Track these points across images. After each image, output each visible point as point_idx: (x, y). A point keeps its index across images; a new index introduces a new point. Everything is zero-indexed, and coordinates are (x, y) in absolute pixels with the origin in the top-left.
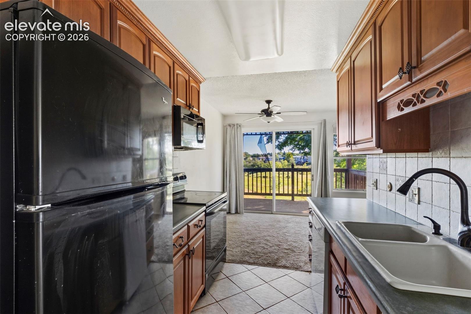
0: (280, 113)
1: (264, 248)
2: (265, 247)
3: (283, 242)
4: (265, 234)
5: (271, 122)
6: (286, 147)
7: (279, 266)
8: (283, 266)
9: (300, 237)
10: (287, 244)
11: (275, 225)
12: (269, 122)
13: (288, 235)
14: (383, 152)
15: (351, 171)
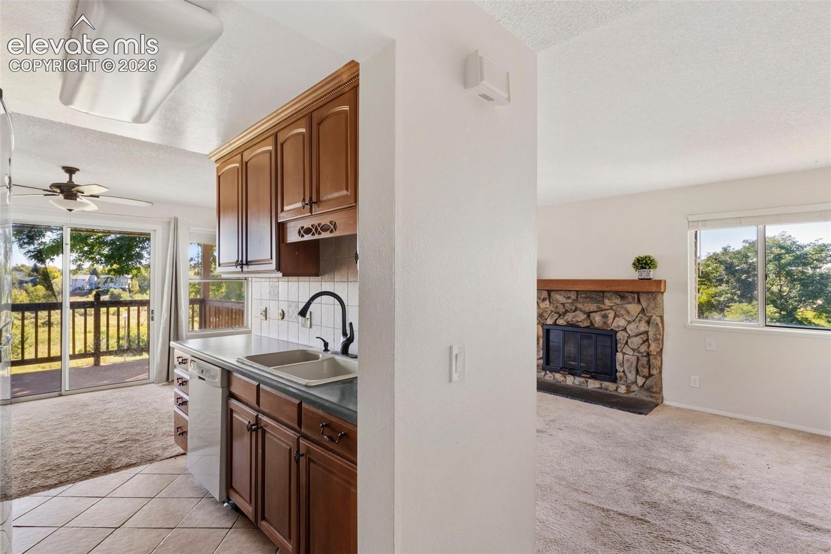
0: (98, 197)
1: (73, 455)
2: (74, 452)
3: (110, 434)
4: (63, 432)
5: (76, 210)
6: (58, 255)
7: (118, 468)
8: (125, 466)
9: (139, 418)
10: (118, 435)
11: (79, 412)
12: (70, 210)
13: (115, 420)
14: (283, 276)
15: (210, 302)
